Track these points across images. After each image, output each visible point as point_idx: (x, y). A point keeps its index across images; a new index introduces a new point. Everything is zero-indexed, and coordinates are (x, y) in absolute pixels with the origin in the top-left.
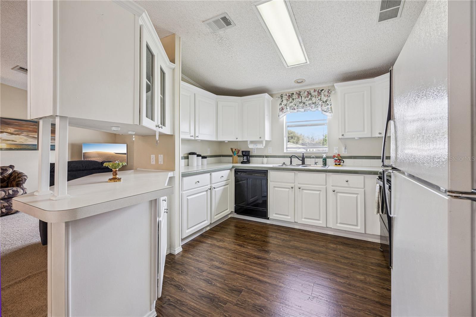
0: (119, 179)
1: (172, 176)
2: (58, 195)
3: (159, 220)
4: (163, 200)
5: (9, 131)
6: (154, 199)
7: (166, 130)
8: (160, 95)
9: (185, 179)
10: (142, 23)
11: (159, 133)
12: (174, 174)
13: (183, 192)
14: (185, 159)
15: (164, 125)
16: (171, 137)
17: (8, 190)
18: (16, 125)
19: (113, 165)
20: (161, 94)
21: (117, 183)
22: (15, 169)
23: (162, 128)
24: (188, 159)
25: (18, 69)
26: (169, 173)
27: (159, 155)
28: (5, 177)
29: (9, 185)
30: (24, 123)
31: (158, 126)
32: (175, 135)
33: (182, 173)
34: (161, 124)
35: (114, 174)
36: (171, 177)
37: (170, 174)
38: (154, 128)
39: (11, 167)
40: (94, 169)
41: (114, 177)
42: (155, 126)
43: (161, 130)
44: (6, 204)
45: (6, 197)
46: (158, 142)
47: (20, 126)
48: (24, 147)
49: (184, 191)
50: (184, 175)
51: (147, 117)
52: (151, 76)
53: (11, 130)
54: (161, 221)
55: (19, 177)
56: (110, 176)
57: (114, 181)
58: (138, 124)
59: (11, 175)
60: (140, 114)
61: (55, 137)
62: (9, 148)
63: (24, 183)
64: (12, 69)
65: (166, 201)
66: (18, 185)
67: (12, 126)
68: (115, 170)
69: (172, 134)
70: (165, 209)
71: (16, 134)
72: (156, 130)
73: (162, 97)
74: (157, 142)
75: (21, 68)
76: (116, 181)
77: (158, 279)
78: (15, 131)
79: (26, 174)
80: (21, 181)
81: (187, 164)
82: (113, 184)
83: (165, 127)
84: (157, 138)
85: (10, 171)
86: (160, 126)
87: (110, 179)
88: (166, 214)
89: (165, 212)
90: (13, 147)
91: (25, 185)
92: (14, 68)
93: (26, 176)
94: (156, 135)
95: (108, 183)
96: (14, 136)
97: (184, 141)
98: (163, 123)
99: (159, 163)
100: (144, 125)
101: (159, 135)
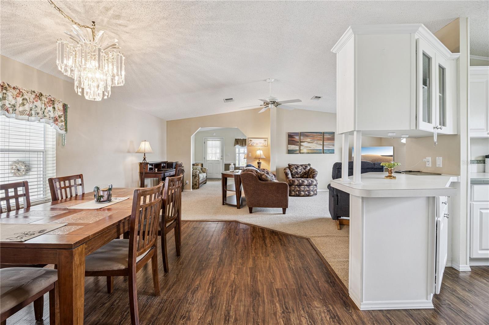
0: (394, 177)
1: (456, 181)
2: (356, 181)
3: (438, 220)
4: (443, 203)
5: (308, 141)
6: (432, 196)
7: (448, 130)
8: (438, 94)
9: (476, 187)
10: (418, 36)
11: (437, 134)
12: (458, 179)
13: (474, 203)
14: (477, 163)
15: (444, 125)
16: (456, 137)
17: (309, 180)
18: (311, 136)
19: (389, 165)
20: (440, 92)
21: (393, 181)
22: (311, 167)
23: (441, 129)
24: (484, 163)
25: (314, 98)
26: (451, 178)
27: (437, 158)
28: (307, 171)
29: (309, 177)
30: (315, 134)
31: (436, 128)
32: (460, 135)
33: (471, 179)
34: (440, 125)
35: (389, 172)
36: (454, 182)
37: (453, 179)
38: (432, 130)
39: (309, 165)
40: (368, 169)
41: (389, 175)
42: (433, 128)
43: (439, 131)
44: (308, 189)
45: (308, 184)
46: (437, 143)
47: (313, 136)
48: (315, 151)
49: (474, 201)
50: (475, 182)
51: (424, 121)
52: (428, 78)
53: (309, 140)
54: (440, 221)
55: (314, 172)
56: (387, 174)
57: (390, 178)
58: (415, 129)
59: (309, 170)
60: (416, 120)
61: (334, 143)
62: (307, 152)
63: (316, 176)
64: (311, 99)
65: (447, 204)
66: (313, 177)
67: (309, 137)
68: (391, 169)
69: (456, 133)
70: (445, 214)
71: (311, 143)
72: (434, 132)
73: (441, 95)
74: (435, 143)
75: (316, 97)
76: (392, 179)
77: (436, 276)
78: (311, 141)
79: (317, 170)
80: (315, 175)
81: (482, 170)
82: (388, 180)
83: (446, 126)
84: (435, 139)
85: (309, 168)
86: (439, 127)
87: (387, 177)
88: (447, 218)
89: (444, 217)
90: (310, 151)
91: (316, 178)
92: (312, 98)
93: (317, 171)
94: (433, 136)
95: (385, 179)
96: (310, 144)
97: (475, 140)
98: (443, 123)
99: (437, 166)
100: (421, 129)
101: (437, 136)
